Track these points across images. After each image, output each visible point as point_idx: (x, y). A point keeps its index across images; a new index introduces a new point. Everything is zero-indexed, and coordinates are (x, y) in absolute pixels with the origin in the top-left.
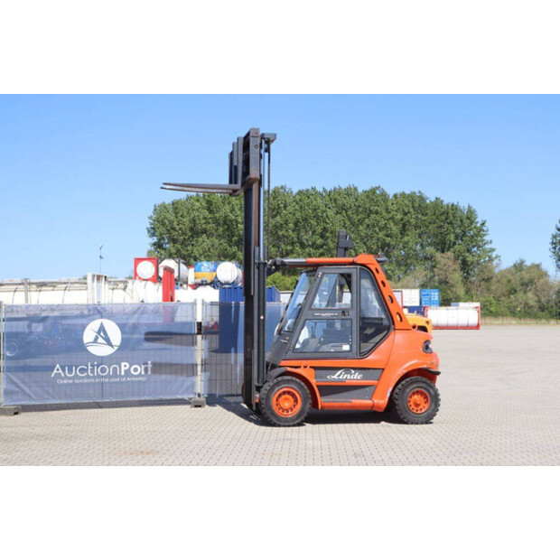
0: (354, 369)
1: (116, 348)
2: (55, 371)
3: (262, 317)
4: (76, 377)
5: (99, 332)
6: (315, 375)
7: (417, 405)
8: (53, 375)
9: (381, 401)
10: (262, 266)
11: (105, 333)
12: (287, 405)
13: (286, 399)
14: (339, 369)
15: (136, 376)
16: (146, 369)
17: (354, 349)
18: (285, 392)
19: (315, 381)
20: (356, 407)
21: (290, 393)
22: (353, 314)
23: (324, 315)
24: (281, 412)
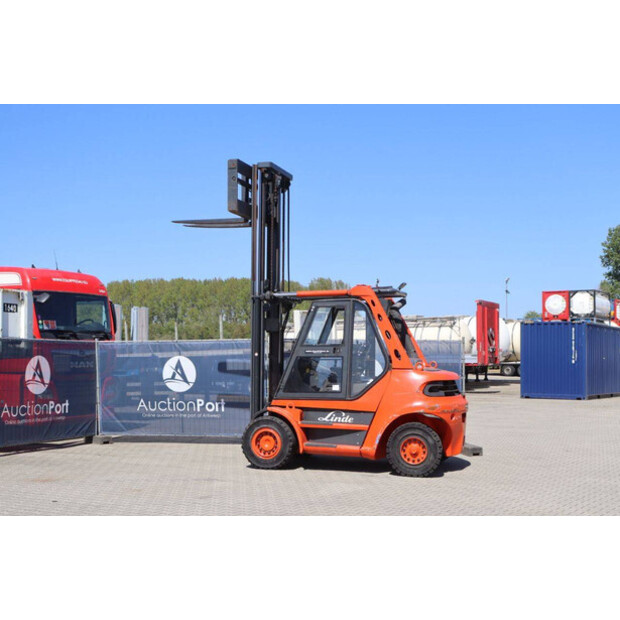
0: (345, 411)
1: (191, 385)
2: (140, 406)
3: (256, 354)
4: (158, 411)
5: (176, 369)
6: (301, 415)
7: (415, 455)
8: (138, 409)
9: (370, 448)
10: (257, 301)
11: (182, 369)
12: (267, 446)
13: (268, 440)
14: (331, 410)
15: (211, 413)
16: (220, 406)
17: (344, 389)
18: (266, 433)
19: (300, 422)
20: (342, 453)
21: (271, 434)
22: (344, 351)
23: (315, 352)
24: (262, 454)
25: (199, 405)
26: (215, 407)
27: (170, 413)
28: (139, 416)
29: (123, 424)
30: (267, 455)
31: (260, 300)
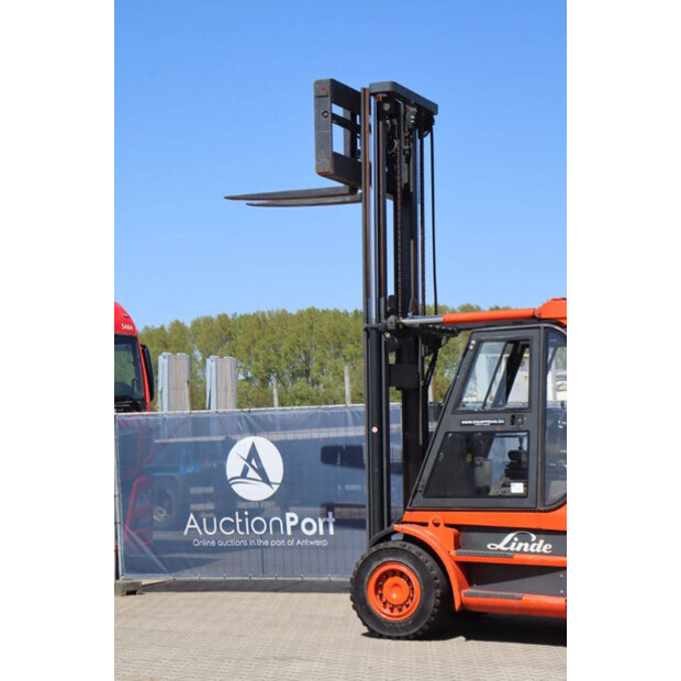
0: (536, 531)
1: (276, 487)
2: (189, 526)
3: (375, 430)
4: (219, 536)
5: (249, 460)
6: (457, 539)
8: (186, 533)
10: (373, 333)
11: (258, 461)
12: (395, 596)
13: (396, 585)
14: (509, 530)
15: (311, 538)
16: (326, 524)
17: (532, 491)
18: (394, 573)
19: (453, 552)
20: (530, 610)
21: (402, 575)
22: (530, 421)
23: (477, 423)
24: (387, 611)
25: (289, 524)
26: (318, 526)
27: (240, 538)
28: (187, 546)
29: (161, 559)
30: (396, 613)
31: (380, 333)
